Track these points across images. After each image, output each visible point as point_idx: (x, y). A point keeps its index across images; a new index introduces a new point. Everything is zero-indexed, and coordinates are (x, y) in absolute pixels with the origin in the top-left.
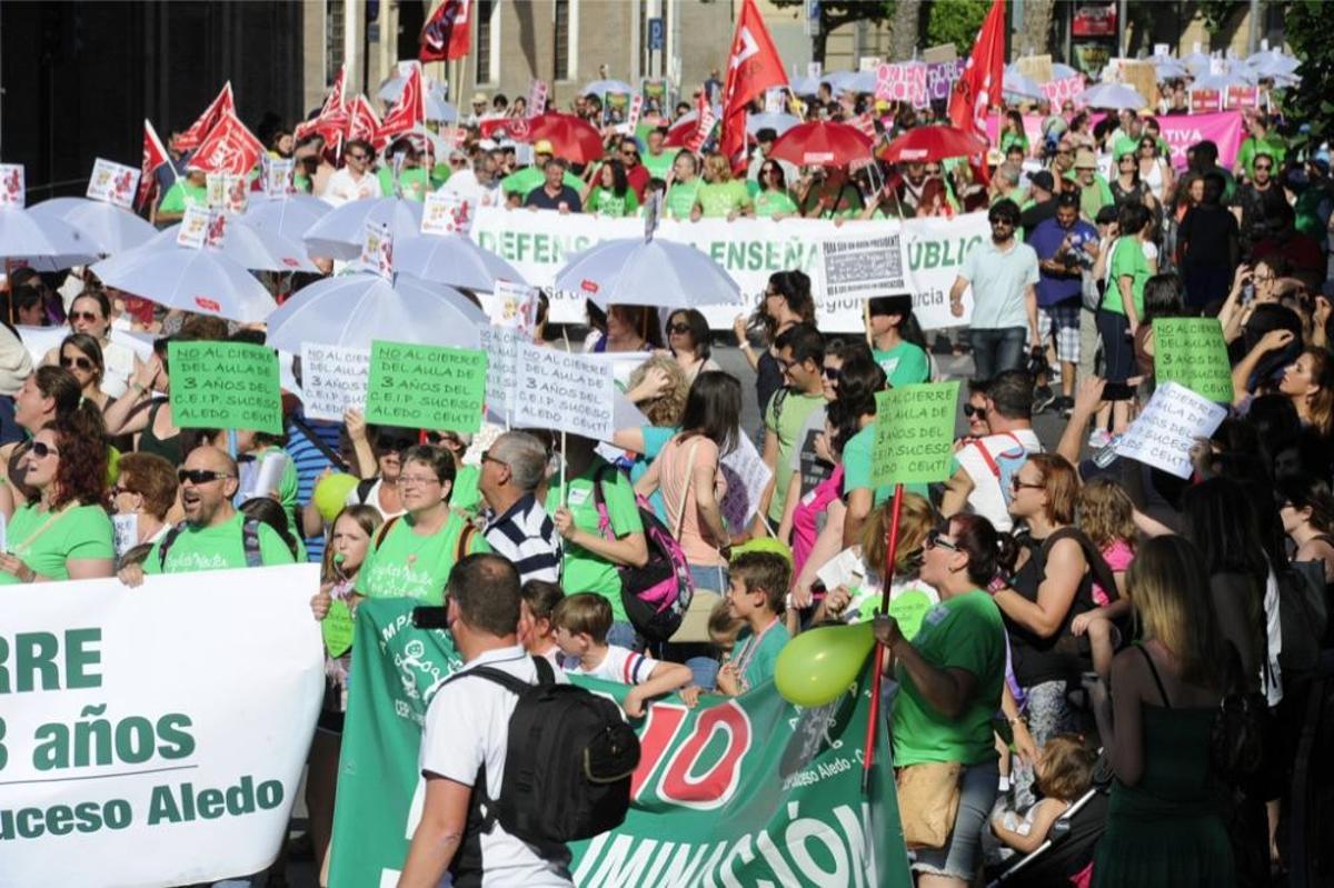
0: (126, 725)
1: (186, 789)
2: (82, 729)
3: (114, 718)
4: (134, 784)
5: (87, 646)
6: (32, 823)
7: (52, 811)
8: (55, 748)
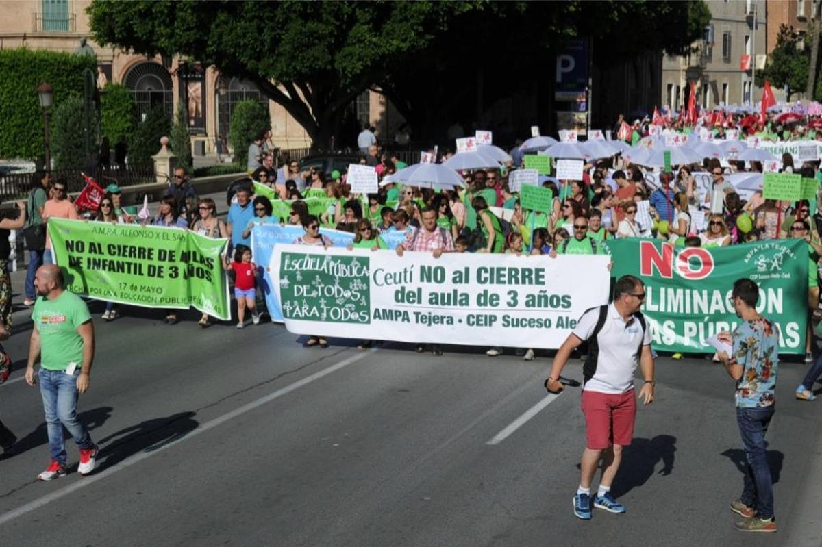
0: (552, 297)
1: (567, 318)
2: (540, 297)
3: (549, 294)
4: (552, 314)
5: (541, 273)
6: (524, 323)
7: (530, 320)
8: (531, 302)
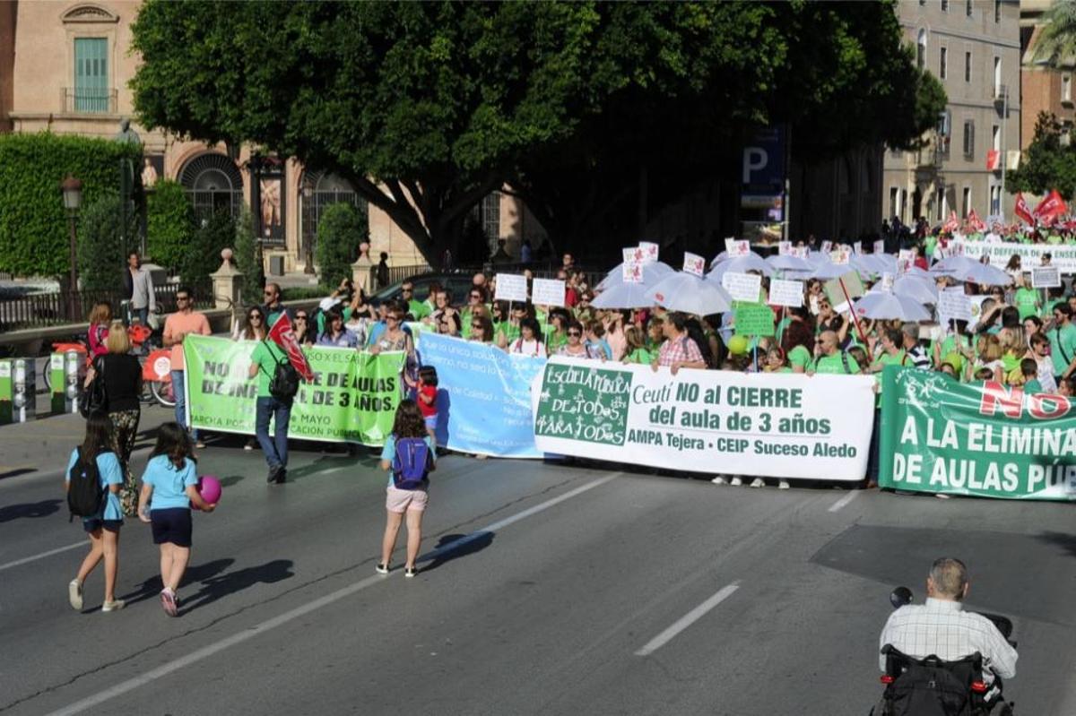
0: (809, 422)
1: (826, 445)
3: (805, 418)
4: (809, 440)
5: (798, 395)
6: (778, 449)
7: (784, 446)
8: (786, 426)
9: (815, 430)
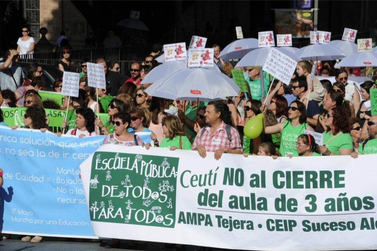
0: (353, 199)
1: (372, 219)
2: (339, 200)
3: (349, 197)
4: (356, 217)
5: (341, 176)
6: (326, 227)
7: (332, 223)
9: (359, 207)
